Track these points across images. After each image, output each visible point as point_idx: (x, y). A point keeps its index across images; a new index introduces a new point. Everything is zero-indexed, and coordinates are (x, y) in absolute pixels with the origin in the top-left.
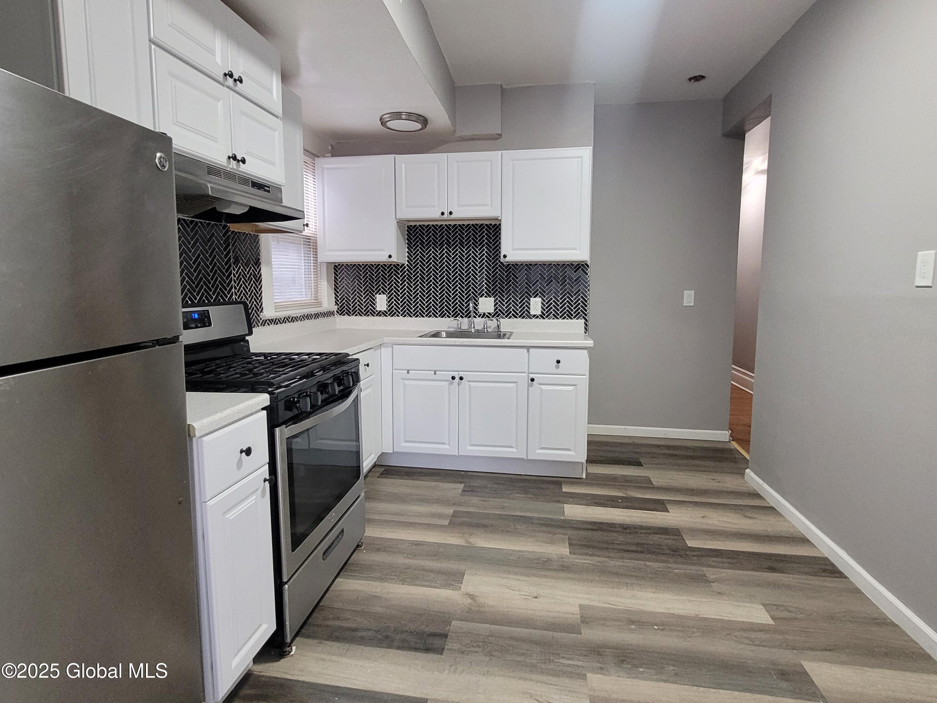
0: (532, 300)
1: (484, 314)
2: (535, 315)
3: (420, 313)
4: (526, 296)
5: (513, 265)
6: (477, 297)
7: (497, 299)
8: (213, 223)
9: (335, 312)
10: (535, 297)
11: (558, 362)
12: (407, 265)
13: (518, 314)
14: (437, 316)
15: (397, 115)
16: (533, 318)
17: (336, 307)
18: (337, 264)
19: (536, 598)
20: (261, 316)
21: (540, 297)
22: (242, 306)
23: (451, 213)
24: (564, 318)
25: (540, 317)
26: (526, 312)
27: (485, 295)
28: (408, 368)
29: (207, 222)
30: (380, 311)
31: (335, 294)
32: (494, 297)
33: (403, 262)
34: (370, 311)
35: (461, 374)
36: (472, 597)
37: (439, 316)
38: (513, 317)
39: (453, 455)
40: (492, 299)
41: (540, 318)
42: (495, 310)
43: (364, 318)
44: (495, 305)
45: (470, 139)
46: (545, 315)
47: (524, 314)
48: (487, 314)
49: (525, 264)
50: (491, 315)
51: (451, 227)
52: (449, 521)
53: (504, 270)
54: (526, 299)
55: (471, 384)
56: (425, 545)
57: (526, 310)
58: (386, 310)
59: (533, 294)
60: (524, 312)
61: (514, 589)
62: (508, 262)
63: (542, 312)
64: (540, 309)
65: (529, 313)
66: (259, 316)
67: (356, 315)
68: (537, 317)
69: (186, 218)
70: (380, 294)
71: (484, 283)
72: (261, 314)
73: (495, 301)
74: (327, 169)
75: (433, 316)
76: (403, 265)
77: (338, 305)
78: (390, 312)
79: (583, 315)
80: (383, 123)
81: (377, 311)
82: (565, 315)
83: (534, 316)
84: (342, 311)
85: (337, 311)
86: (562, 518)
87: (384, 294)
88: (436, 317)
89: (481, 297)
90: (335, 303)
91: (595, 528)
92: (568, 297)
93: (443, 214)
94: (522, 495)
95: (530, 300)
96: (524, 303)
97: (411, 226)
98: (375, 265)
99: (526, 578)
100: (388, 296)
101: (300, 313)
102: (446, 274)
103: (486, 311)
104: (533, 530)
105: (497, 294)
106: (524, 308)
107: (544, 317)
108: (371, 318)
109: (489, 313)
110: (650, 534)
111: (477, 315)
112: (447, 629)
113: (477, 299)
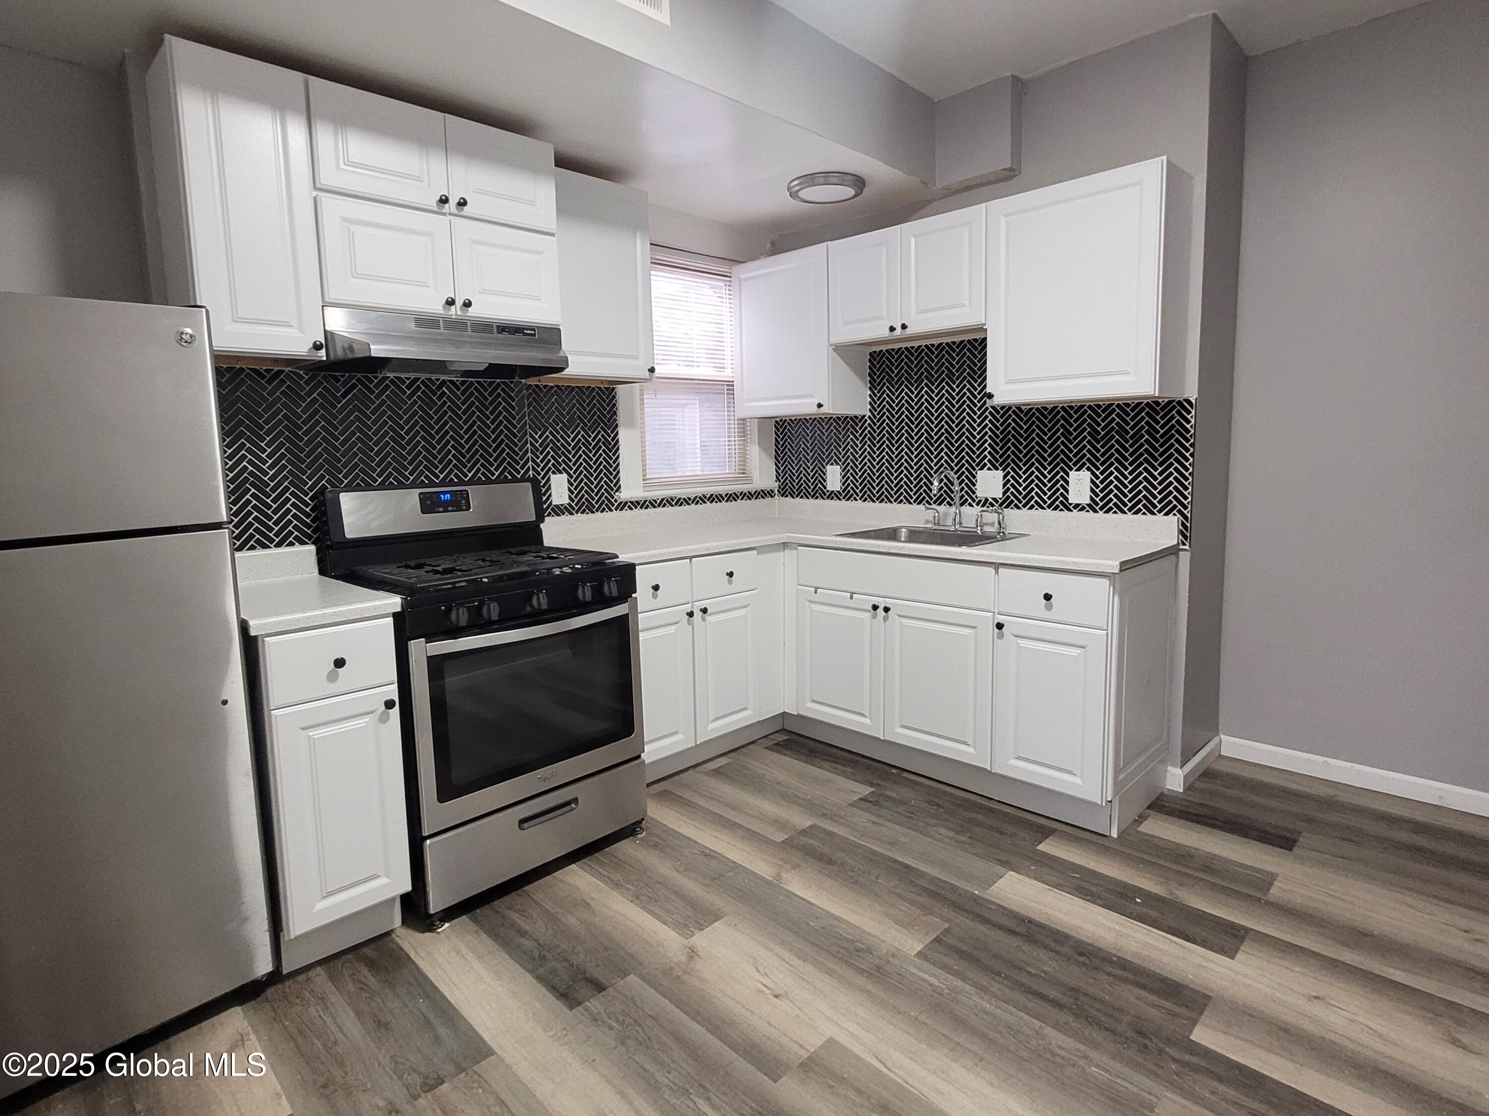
0: (1073, 475)
1: (987, 500)
2: (1079, 505)
3: (886, 496)
4: (1062, 468)
5: (1037, 409)
6: (974, 469)
7: (1009, 473)
8: (498, 381)
9: (776, 492)
10: (1078, 470)
11: (1048, 597)
12: (869, 417)
13: (1045, 502)
14: (912, 501)
15: (810, 179)
16: (1075, 511)
17: (777, 484)
18: (778, 420)
19: (776, 997)
20: (616, 497)
21: (1088, 469)
22: (529, 485)
23: (904, 327)
24: (1136, 513)
25: (1088, 508)
26: (1061, 499)
27: (989, 465)
28: (817, 585)
29: (489, 380)
30: (832, 492)
31: (776, 464)
32: (1004, 470)
33: (862, 413)
34: (819, 492)
35: (889, 602)
36: (693, 954)
37: (915, 502)
38: (1036, 507)
39: (876, 738)
40: (1000, 474)
41: (1088, 511)
42: (1004, 493)
43: (812, 501)
44: (1004, 485)
45: (964, 188)
46: (1097, 504)
47: (1057, 503)
48: (991, 500)
49: (1061, 406)
50: (997, 502)
51: (933, 349)
52: (786, 837)
53: (1022, 420)
54: (1062, 473)
55: (904, 620)
56: (717, 858)
57: (1062, 494)
58: (839, 489)
59: (1075, 465)
60: (1058, 498)
61: (761, 970)
62: (1028, 405)
63: (1092, 499)
64: (1088, 493)
65: (1067, 499)
66: (613, 497)
67: (802, 497)
68: (1083, 509)
69: (455, 379)
70: (832, 464)
71: (986, 445)
72: (617, 494)
73: (1005, 477)
74: (746, 280)
75: (905, 501)
76: (864, 416)
77: (780, 481)
78: (845, 494)
79: (1179, 507)
80: (794, 195)
81: (828, 491)
82: (1140, 506)
83: (1076, 506)
84: (785, 491)
85: (778, 491)
86: (977, 892)
87: (837, 464)
88: (910, 503)
89: (981, 469)
90: (775, 479)
91: (1018, 930)
92: (1146, 469)
93: (892, 329)
94: (951, 834)
95: (1068, 475)
96: (1058, 481)
97: (875, 352)
98: (826, 418)
99: (795, 961)
100: (843, 467)
101: (696, 493)
102: (926, 430)
103: (990, 495)
104: (899, 895)
105: (1009, 464)
106: (1058, 490)
107: (1097, 508)
108: (820, 501)
109: (994, 499)
110: (1126, 981)
111: (974, 501)
112: (614, 981)
113: (974, 473)
